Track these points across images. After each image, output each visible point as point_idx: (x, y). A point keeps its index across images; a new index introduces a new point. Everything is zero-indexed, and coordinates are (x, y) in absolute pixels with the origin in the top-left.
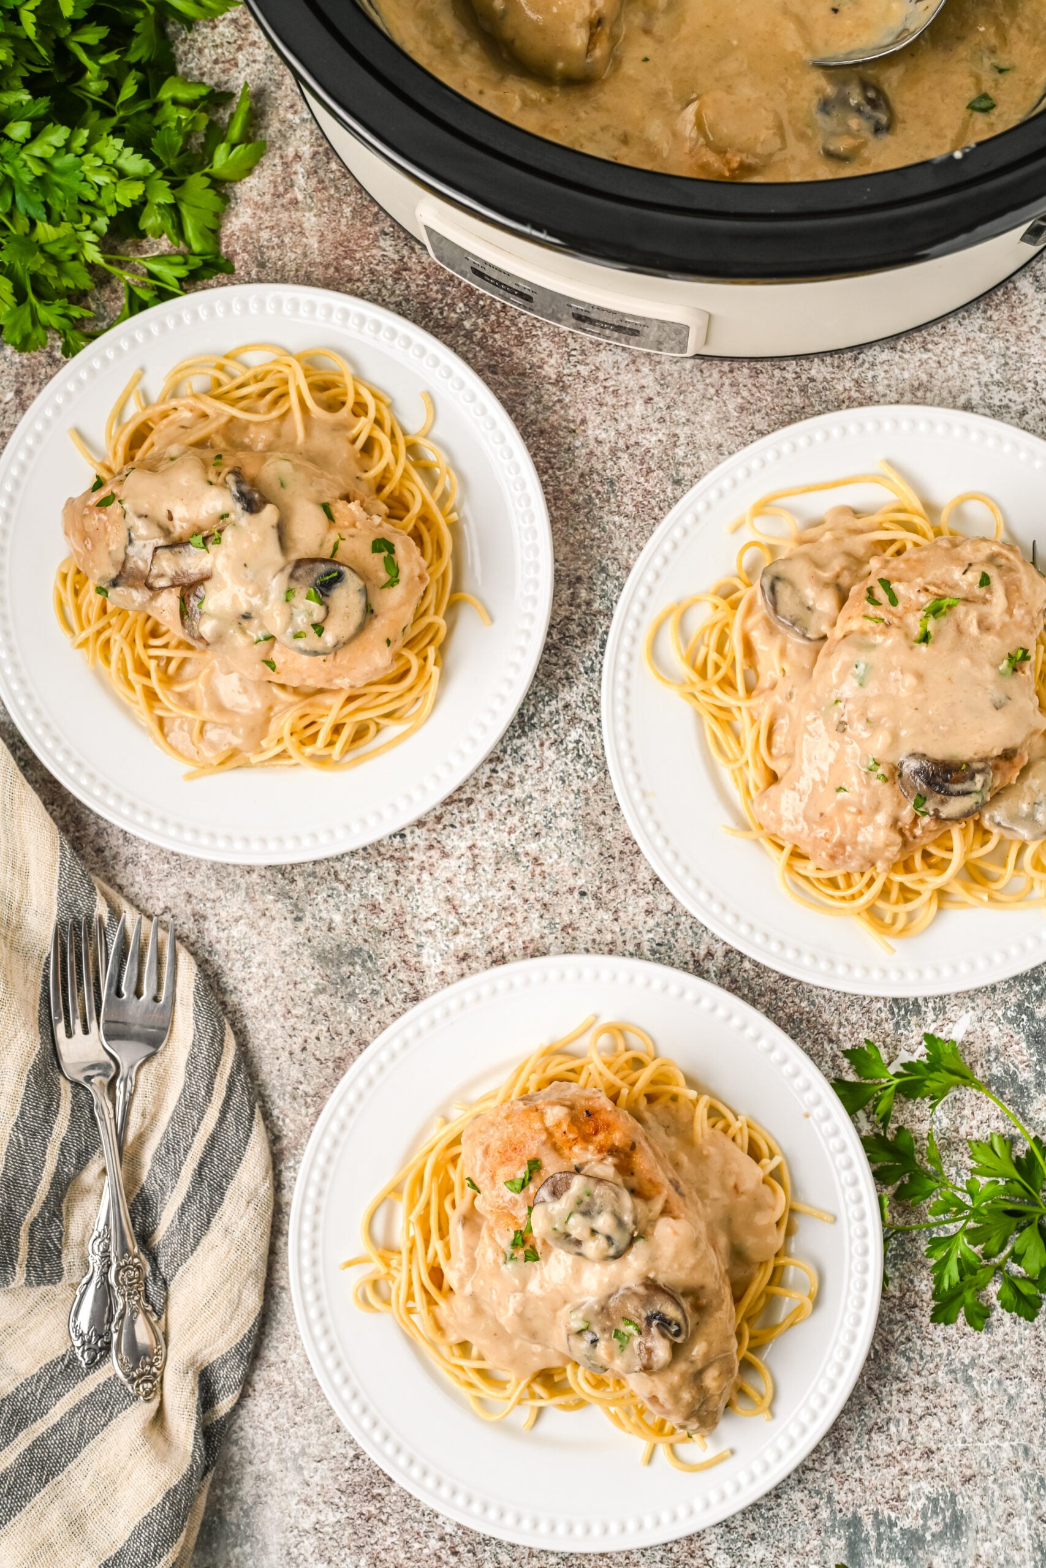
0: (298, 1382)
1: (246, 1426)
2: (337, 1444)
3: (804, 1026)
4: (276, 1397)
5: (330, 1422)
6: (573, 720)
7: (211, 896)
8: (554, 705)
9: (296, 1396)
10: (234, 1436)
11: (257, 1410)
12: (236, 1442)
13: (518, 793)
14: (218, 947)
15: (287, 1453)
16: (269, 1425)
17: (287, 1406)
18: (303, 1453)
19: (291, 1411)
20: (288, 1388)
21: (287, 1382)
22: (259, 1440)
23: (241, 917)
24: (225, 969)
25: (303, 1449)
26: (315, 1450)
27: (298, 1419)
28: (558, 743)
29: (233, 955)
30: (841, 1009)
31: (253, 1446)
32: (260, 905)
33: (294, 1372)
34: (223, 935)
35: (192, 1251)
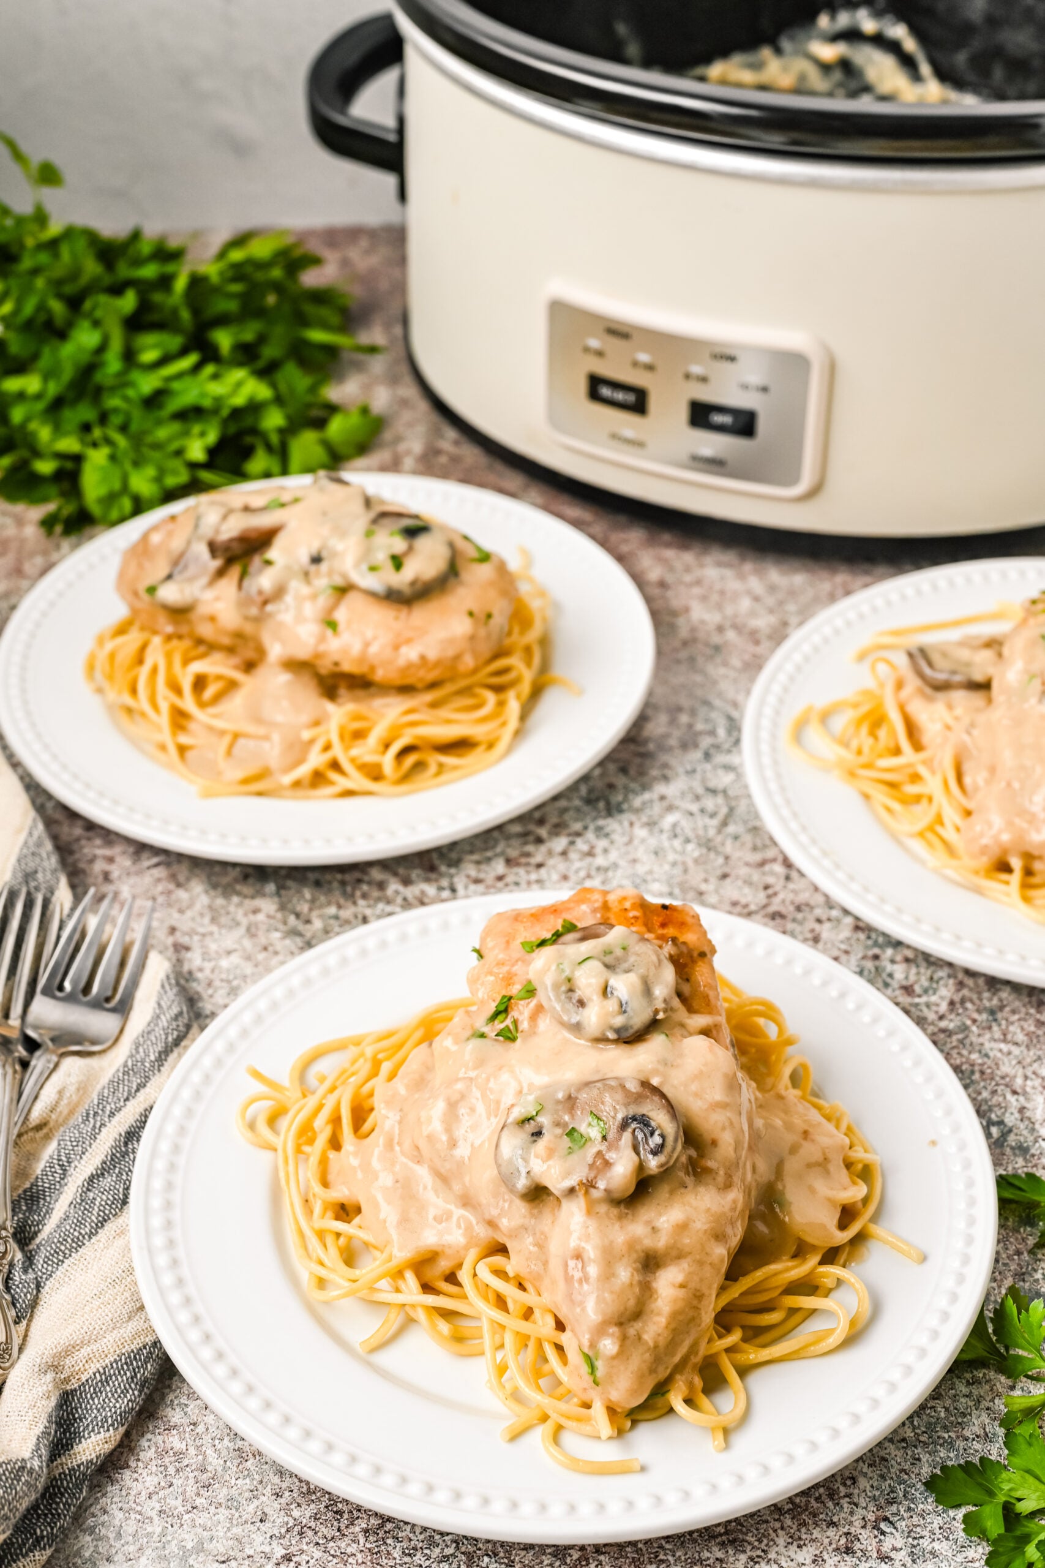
0: (210, 1452)
1: (114, 1509)
2: (258, 1538)
3: (977, 1076)
4: (171, 1470)
5: (251, 1508)
6: (670, 808)
7: (201, 930)
8: (647, 796)
9: (203, 1470)
10: (90, 1522)
11: (136, 1487)
12: (92, 1530)
13: (600, 861)
14: (199, 975)
15: (173, 1547)
16: (151, 1508)
17: (186, 1483)
18: (200, 1548)
19: (191, 1490)
20: (192, 1458)
21: (192, 1451)
22: (130, 1527)
23: (235, 950)
24: (205, 996)
25: (201, 1543)
26: (220, 1547)
27: (199, 1501)
28: (651, 824)
29: (217, 983)
30: (1025, 1063)
31: (119, 1535)
32: (262, 940)
33: (207, 1439)
34: (208, 966)
35: (91, 1235)
